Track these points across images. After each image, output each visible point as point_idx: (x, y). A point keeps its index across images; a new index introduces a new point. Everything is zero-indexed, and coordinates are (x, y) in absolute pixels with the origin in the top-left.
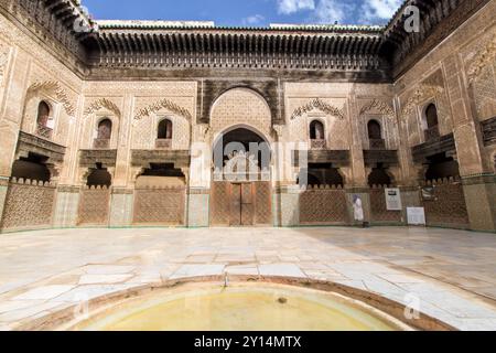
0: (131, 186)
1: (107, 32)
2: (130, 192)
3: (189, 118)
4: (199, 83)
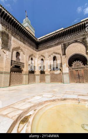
0: (49, 74)
1: (40, 40)
2: (49, 75)
3: (60, 55)
4: (62, 45)
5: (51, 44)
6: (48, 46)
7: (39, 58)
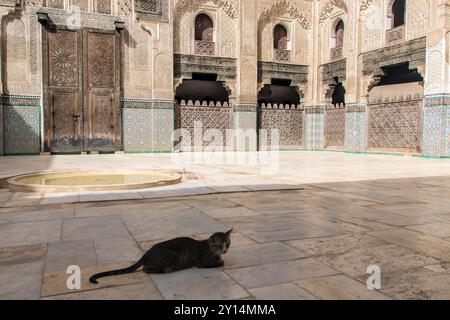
2: (362, 110)
7: (323, 18)
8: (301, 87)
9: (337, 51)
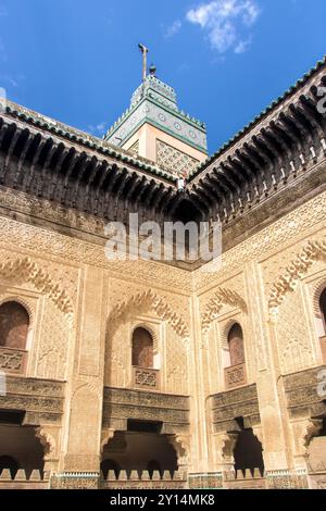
5: (282, 187)
6: (264, 209)
7: (206, 321)
8: (180, 437)
9: (236, 371)
